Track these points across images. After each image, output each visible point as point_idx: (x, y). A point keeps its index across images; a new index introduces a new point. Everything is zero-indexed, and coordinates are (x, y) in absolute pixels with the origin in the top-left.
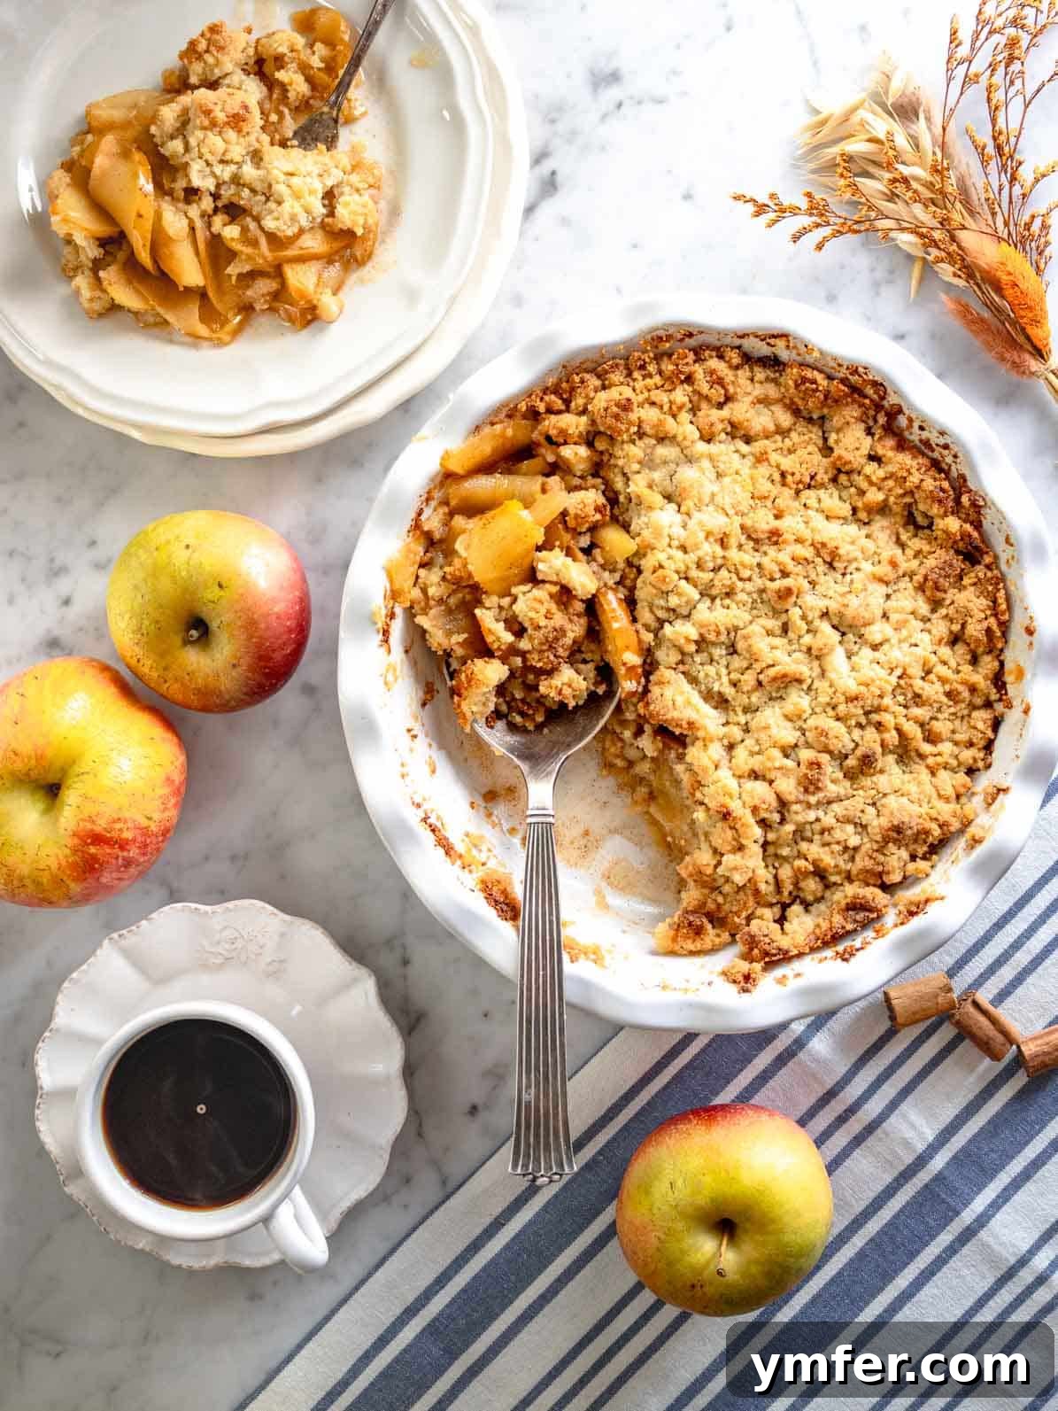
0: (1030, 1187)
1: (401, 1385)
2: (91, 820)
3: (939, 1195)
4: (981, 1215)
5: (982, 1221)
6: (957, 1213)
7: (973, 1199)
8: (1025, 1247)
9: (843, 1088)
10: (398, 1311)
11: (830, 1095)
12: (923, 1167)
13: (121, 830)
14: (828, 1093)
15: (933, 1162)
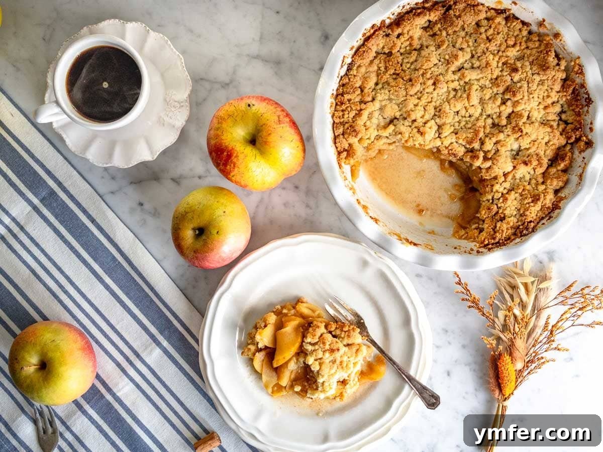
0: (97, 432)
1: (31, 179)
2: (237, 156)
3: (95, 396)
4: (87, 413)
5: (85, 412)
6: (88, 403)
7: (94, 409)
8: (74, 429)
9: (140, 360)
10: (60, 179)
11: (138, 355)
12: (107, 391)
13: (231, 166)
14: (139, 354)
15: (109, 395)
